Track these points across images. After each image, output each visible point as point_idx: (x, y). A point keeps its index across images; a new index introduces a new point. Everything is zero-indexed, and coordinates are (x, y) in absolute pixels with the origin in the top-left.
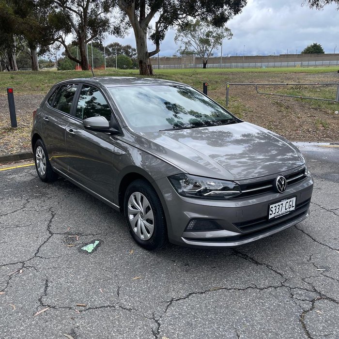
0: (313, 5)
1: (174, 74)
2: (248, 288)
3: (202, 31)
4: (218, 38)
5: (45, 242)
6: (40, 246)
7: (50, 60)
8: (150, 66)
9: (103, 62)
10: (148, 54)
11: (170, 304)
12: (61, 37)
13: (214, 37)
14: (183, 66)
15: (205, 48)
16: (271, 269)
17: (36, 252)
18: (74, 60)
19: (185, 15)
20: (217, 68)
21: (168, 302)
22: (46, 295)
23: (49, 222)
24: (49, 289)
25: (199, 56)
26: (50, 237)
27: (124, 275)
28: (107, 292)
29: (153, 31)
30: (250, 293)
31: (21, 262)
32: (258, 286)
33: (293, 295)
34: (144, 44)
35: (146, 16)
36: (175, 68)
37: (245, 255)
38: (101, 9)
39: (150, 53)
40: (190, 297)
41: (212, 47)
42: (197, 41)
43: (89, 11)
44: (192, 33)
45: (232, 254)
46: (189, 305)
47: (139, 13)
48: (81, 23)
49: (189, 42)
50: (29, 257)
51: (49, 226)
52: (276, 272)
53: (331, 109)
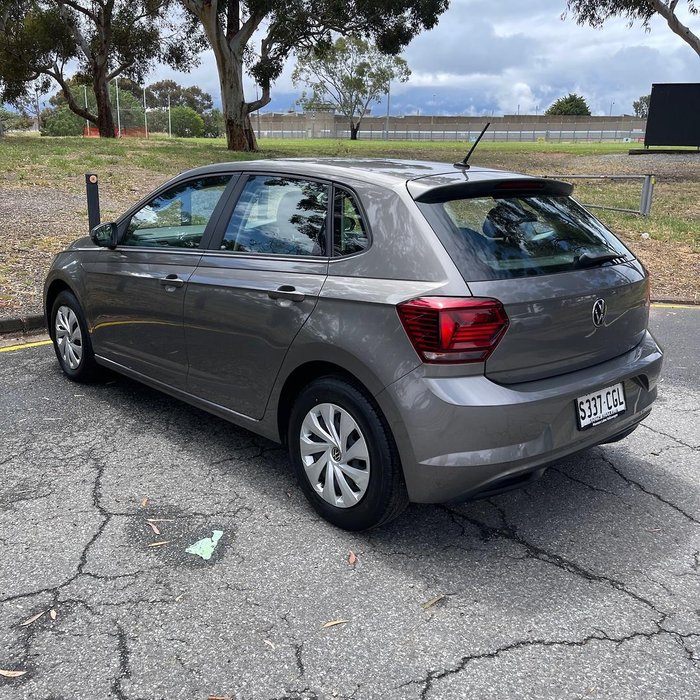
0: (583, 18)
1: (299, 151)
2: (589, 638)
3: (349, 61)
4: (383, 77)
5: (95, 536)
6: (87, 548)
7: (24, 113)
8: (249, 133)
9: (141, 121)
10: (245, 106)
11: (428, 687)
12: (52, 64)
13: (372, 75)
14: (310, 134)
15: (354, 98)
16: (623, 590)
17: (79, 563)
18: (84, 114)
19: (322, 27)
20: (378, 138)
21: (421, 682)
22: (128, 676)
23: (93, 486)
24: (132, 658)
25: (342, 114)
26: (105, 523)
27: (302, 614)
28: (273, 663)
29: (257, 60)
30: (598, 651)
31: (48, 591)
32: (609, 634)
33: (691, 653)
34: (237, 84)
35: (241, 25)
36: (293, 136)
37: (556, 557)
38: (140, 9)
39: (250, 105)
40: (468, 667)
41: (368, 95)
42: (339, 83)
43: (116, 11)
44: (331, 65)
45: (527, 556)
46: (472, 687)
47: (226, 19)
48: (97, 37)
49: (322, 82)
50: (64, 577)
51: (96, 497)
52: (635, 596)
53: (633, 228)
